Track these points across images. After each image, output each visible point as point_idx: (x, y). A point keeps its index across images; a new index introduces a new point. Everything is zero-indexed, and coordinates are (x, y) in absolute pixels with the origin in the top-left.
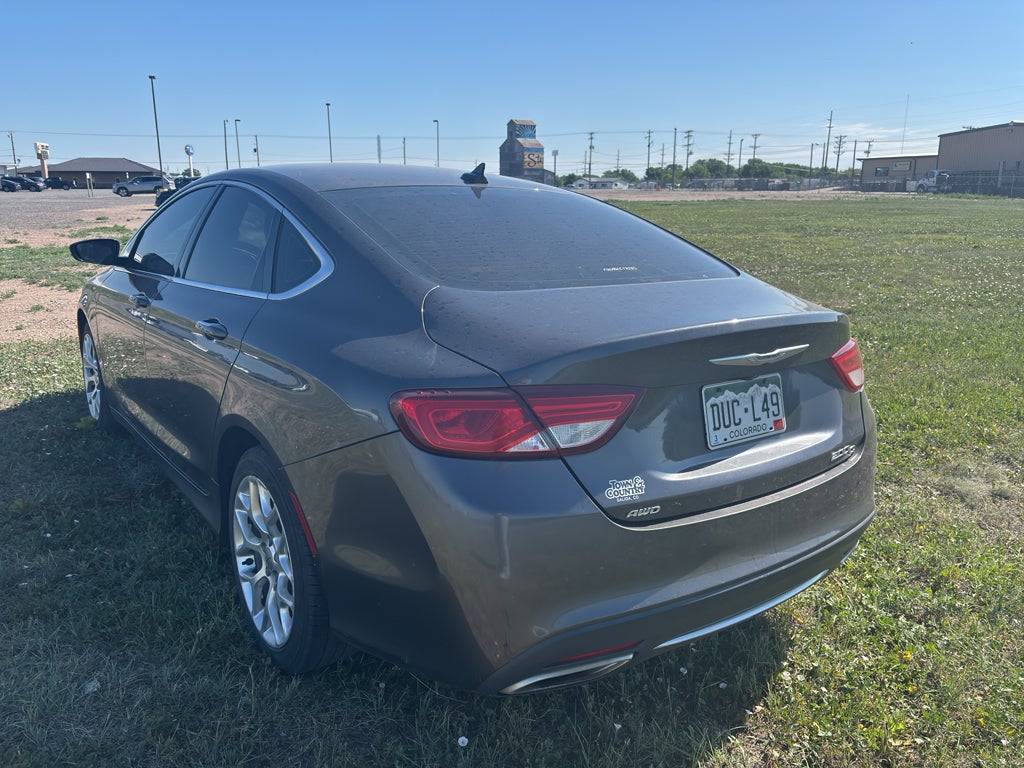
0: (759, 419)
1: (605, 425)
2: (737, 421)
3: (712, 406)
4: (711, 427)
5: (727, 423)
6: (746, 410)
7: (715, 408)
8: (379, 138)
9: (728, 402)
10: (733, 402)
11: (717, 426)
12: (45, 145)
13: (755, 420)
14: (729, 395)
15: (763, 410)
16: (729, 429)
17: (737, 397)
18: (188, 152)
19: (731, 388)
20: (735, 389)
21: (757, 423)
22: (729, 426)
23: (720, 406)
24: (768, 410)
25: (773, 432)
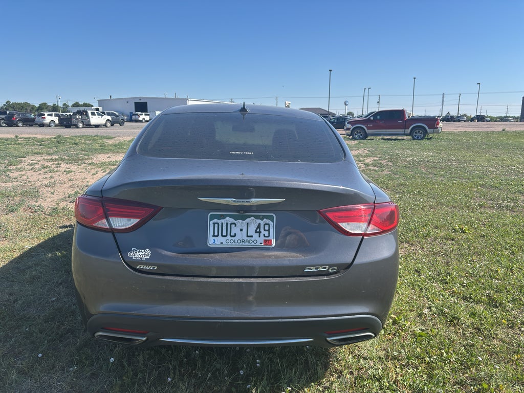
0: (252, 236)
1: (134, 221)
2: (233, 234)
3: (214, 224)
4: (211, 233)
5: (224, 234)
6: (241, 230)
7: (216, 225)
8: (443, 94)
9: (227, 223)
10: (231, 224)
11: (216, 234)
12: (289, 102)
13: (248, 236)
14: (229, 220)
15: (256, 232)
16: (226, 238)
17: (236, 222)
18: (346, 104)
19: (231, 216)
20: (236, 218)
21: (249, 239)
22: (226, 236)
23: (220, 225)
24: (260, 232)
25: (263, 246)
